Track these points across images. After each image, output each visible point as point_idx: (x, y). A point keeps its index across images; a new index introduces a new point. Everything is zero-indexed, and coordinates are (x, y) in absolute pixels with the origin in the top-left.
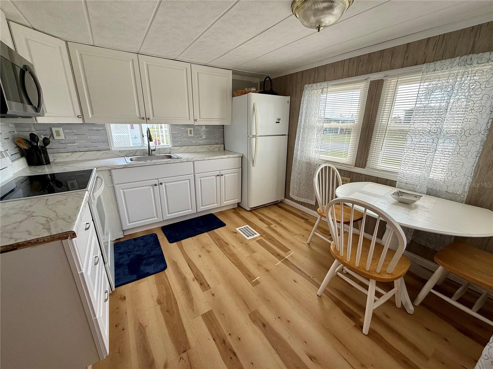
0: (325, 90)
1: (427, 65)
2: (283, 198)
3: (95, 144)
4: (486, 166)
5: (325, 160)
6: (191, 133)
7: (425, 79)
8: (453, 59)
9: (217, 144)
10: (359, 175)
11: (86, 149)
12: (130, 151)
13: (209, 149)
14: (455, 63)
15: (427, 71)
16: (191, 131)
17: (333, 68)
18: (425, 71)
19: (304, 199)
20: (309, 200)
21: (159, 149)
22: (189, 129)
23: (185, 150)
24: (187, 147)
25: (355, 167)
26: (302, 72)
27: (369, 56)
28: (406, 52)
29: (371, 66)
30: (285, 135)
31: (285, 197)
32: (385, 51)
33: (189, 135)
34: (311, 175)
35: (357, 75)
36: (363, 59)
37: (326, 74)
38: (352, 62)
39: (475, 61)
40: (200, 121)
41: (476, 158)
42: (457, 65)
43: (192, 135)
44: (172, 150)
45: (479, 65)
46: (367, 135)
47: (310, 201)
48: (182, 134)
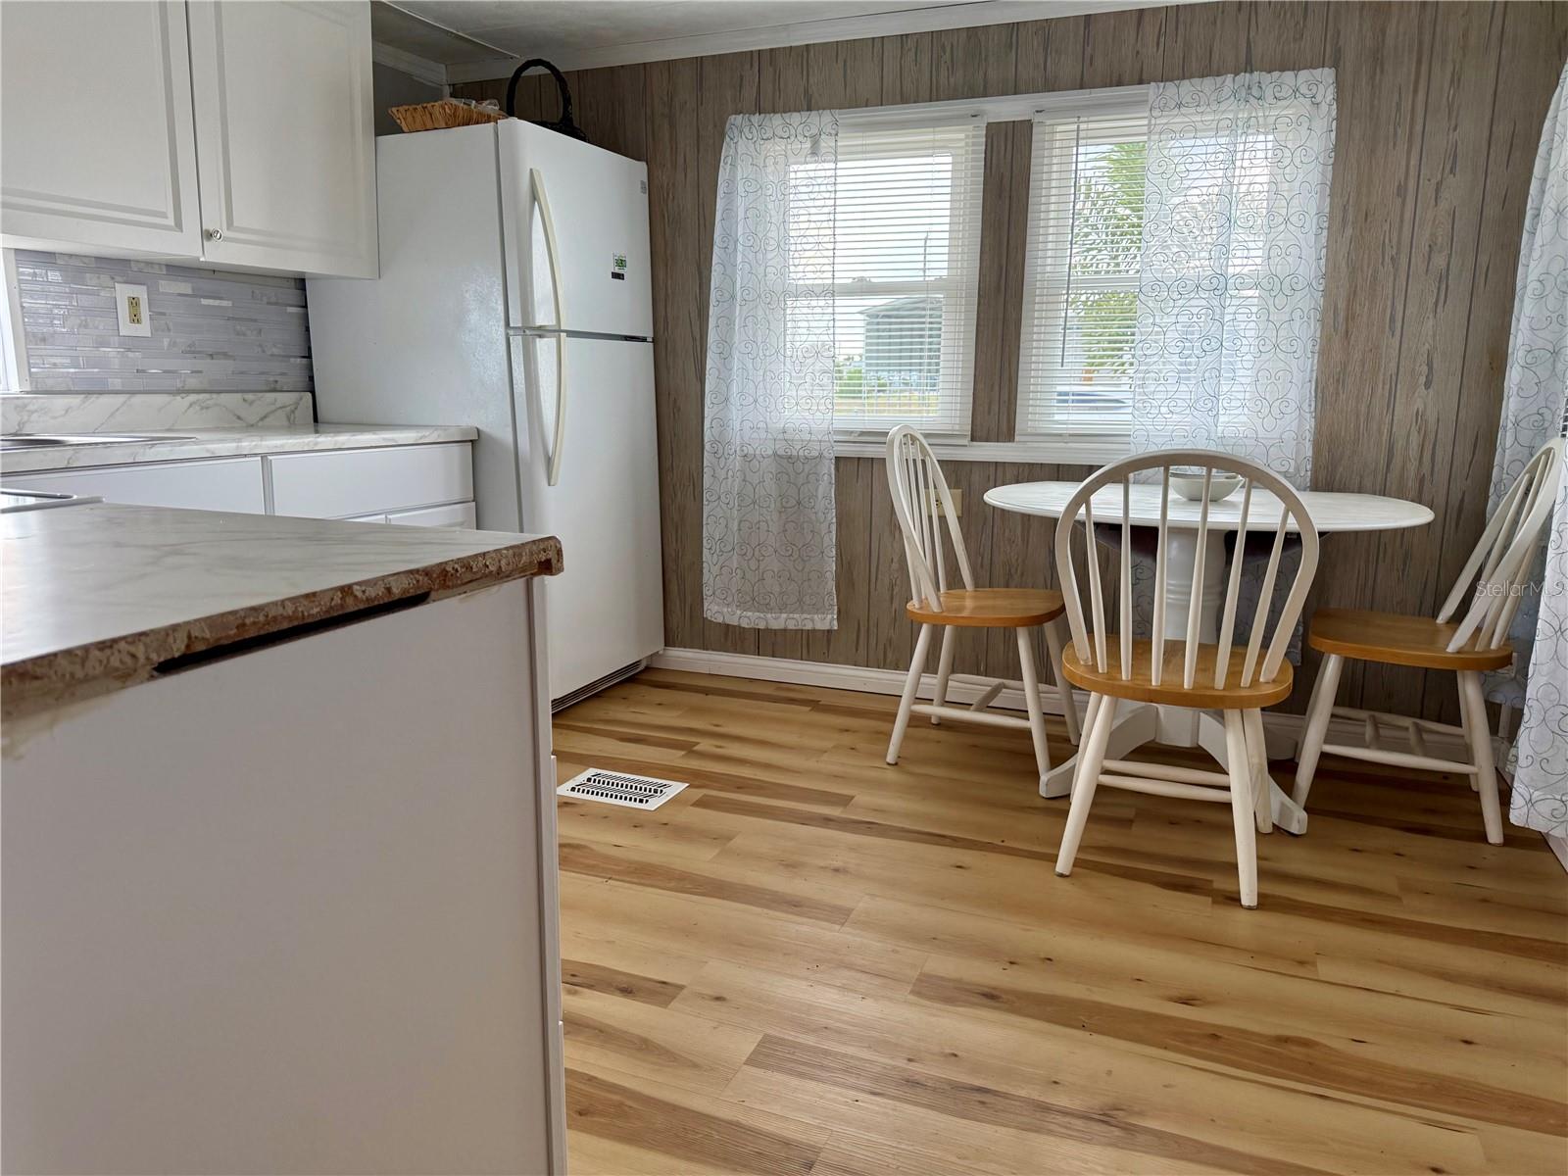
0: (826, 143)
1: (1159, 88)
2: (660, 647)
4: (1331, 380)
5: (852, 432)
6: (135, 318)
7: (1158, 129)
8: (1219, 79)
9: (274, 390)
10: (992, 469)
13: (236, 418)
14: (1227, 91)
15: (1162, 105)
16: (134, 303)
17: (841, 64)
18: (1156, 104)
19: (784, 616)
20: (805, 616)
22: (123, 292)
23: (113, 414)
24: (121, 398)
25: (975, 443)
26: (699, 61)
27: (969, 38)
28: (1086, 41)
29: (981, 73)
30: (644, 340)
31: (669, 642)
32: (1021, 28)
33: (127, 329)
34: (799, 503)
35: (934, 96)
36: (952, 46)
37: (811, 81)
38: (910, 50)
39: (1269, 92)
40: (227, 239)
41: (1313, 357)
42: (1232, 98)
43: (144, 329)
44: (35, 417)
45: (1280, 103)
46: (1001, 316)
47: (813, 620)
48: (86, 321)
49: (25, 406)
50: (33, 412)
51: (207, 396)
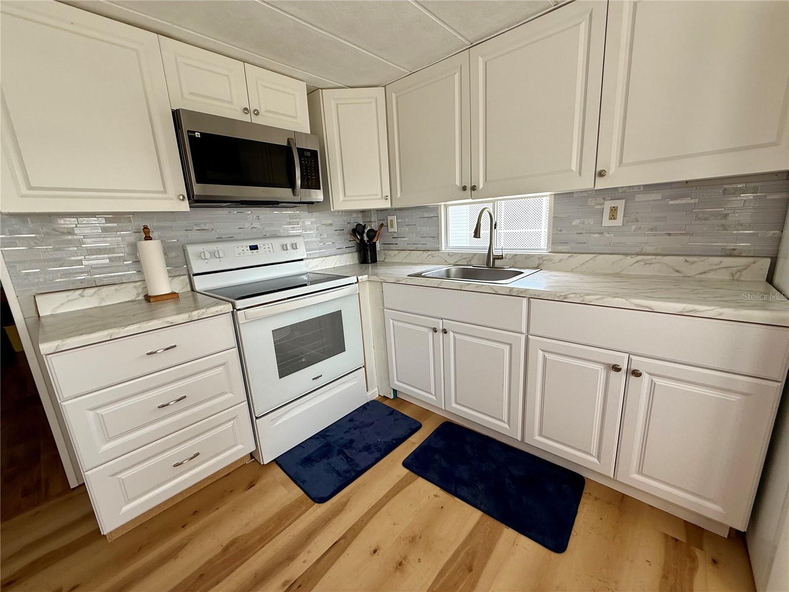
3: (423, 241)
6: (613, 217)
11: (414, 247)
12: (462, 254)
13: (677, 271)
16: (614, 210)
21: (516, 255)
22: (608, 205)
23: (583, 264)
24: (592, 256)
33: (607, 222)
43: (617, 222)
44: (545, 262)
48: (584, 221)
49: (542, 257)
50: (544, 260)
51: (653, 257)
